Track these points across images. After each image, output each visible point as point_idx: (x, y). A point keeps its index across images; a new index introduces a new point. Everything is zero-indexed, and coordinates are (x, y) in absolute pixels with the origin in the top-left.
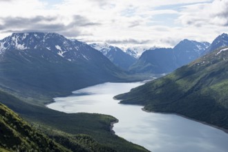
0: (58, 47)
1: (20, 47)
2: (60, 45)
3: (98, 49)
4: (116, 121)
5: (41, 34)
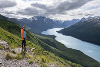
0: (44, 20)
1: (36, 19)
2: (45, 19)
3: (53, 20)
4: (56, 37)
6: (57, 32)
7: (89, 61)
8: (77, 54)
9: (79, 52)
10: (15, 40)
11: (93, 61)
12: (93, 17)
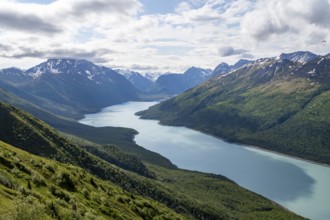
0: (87, 72)
1: (55, 71)
2: (90, 70)
4: (136, 133)
5: (73, 61)
6: (137, 114)
7: (257, 210)
8: (217, 188)
9: (222, 182)
10: (29, 173)
11: (269, 209)
12: (253, 62)
